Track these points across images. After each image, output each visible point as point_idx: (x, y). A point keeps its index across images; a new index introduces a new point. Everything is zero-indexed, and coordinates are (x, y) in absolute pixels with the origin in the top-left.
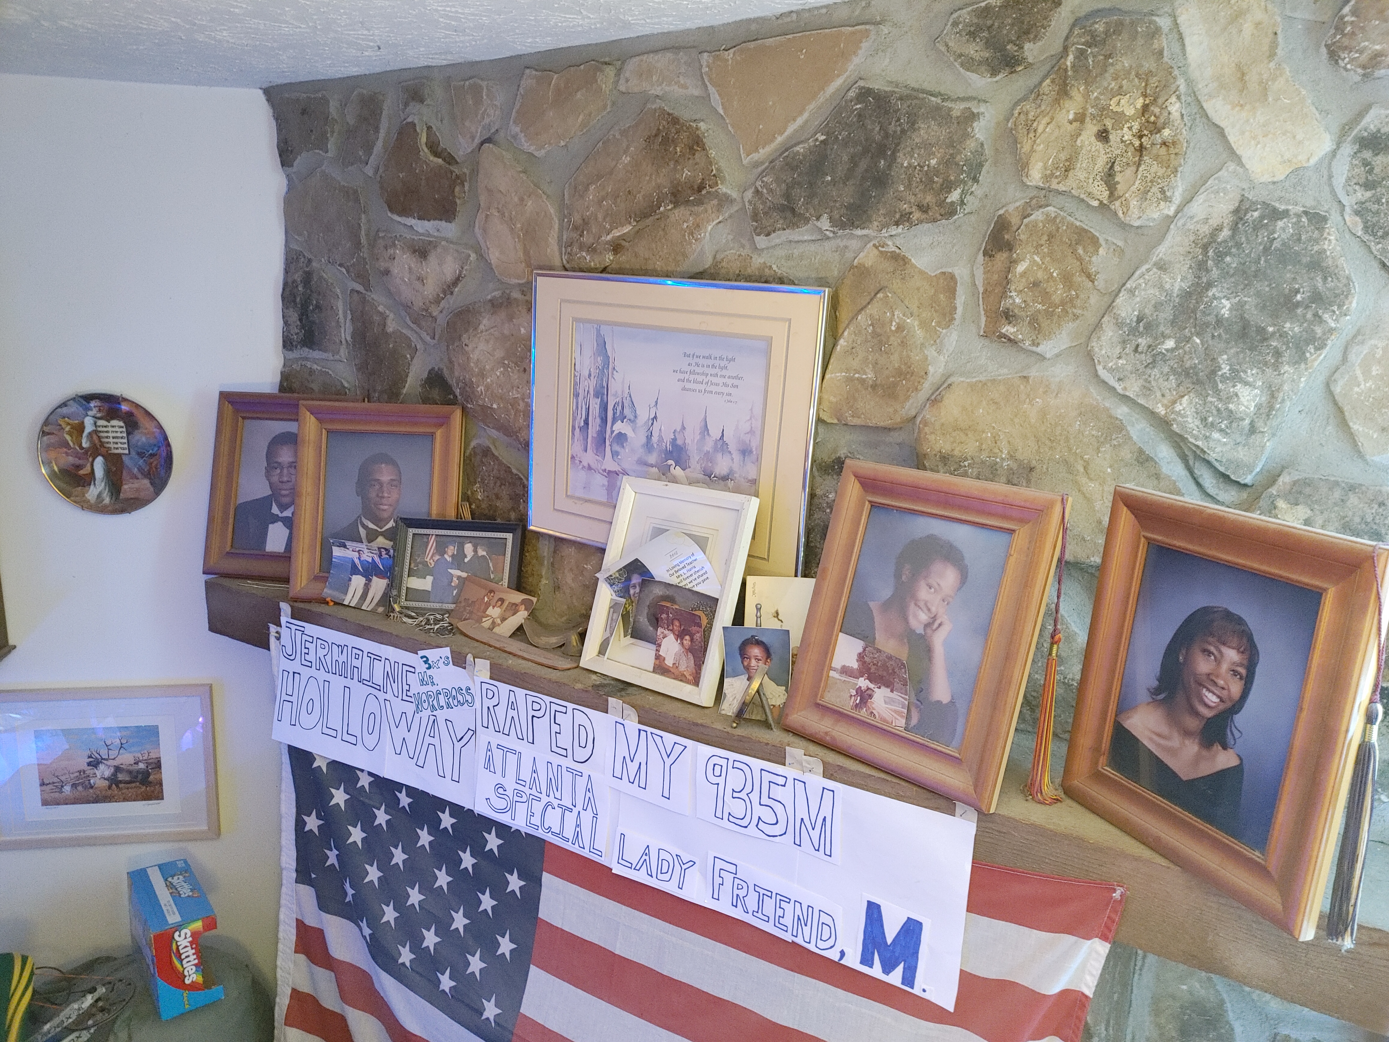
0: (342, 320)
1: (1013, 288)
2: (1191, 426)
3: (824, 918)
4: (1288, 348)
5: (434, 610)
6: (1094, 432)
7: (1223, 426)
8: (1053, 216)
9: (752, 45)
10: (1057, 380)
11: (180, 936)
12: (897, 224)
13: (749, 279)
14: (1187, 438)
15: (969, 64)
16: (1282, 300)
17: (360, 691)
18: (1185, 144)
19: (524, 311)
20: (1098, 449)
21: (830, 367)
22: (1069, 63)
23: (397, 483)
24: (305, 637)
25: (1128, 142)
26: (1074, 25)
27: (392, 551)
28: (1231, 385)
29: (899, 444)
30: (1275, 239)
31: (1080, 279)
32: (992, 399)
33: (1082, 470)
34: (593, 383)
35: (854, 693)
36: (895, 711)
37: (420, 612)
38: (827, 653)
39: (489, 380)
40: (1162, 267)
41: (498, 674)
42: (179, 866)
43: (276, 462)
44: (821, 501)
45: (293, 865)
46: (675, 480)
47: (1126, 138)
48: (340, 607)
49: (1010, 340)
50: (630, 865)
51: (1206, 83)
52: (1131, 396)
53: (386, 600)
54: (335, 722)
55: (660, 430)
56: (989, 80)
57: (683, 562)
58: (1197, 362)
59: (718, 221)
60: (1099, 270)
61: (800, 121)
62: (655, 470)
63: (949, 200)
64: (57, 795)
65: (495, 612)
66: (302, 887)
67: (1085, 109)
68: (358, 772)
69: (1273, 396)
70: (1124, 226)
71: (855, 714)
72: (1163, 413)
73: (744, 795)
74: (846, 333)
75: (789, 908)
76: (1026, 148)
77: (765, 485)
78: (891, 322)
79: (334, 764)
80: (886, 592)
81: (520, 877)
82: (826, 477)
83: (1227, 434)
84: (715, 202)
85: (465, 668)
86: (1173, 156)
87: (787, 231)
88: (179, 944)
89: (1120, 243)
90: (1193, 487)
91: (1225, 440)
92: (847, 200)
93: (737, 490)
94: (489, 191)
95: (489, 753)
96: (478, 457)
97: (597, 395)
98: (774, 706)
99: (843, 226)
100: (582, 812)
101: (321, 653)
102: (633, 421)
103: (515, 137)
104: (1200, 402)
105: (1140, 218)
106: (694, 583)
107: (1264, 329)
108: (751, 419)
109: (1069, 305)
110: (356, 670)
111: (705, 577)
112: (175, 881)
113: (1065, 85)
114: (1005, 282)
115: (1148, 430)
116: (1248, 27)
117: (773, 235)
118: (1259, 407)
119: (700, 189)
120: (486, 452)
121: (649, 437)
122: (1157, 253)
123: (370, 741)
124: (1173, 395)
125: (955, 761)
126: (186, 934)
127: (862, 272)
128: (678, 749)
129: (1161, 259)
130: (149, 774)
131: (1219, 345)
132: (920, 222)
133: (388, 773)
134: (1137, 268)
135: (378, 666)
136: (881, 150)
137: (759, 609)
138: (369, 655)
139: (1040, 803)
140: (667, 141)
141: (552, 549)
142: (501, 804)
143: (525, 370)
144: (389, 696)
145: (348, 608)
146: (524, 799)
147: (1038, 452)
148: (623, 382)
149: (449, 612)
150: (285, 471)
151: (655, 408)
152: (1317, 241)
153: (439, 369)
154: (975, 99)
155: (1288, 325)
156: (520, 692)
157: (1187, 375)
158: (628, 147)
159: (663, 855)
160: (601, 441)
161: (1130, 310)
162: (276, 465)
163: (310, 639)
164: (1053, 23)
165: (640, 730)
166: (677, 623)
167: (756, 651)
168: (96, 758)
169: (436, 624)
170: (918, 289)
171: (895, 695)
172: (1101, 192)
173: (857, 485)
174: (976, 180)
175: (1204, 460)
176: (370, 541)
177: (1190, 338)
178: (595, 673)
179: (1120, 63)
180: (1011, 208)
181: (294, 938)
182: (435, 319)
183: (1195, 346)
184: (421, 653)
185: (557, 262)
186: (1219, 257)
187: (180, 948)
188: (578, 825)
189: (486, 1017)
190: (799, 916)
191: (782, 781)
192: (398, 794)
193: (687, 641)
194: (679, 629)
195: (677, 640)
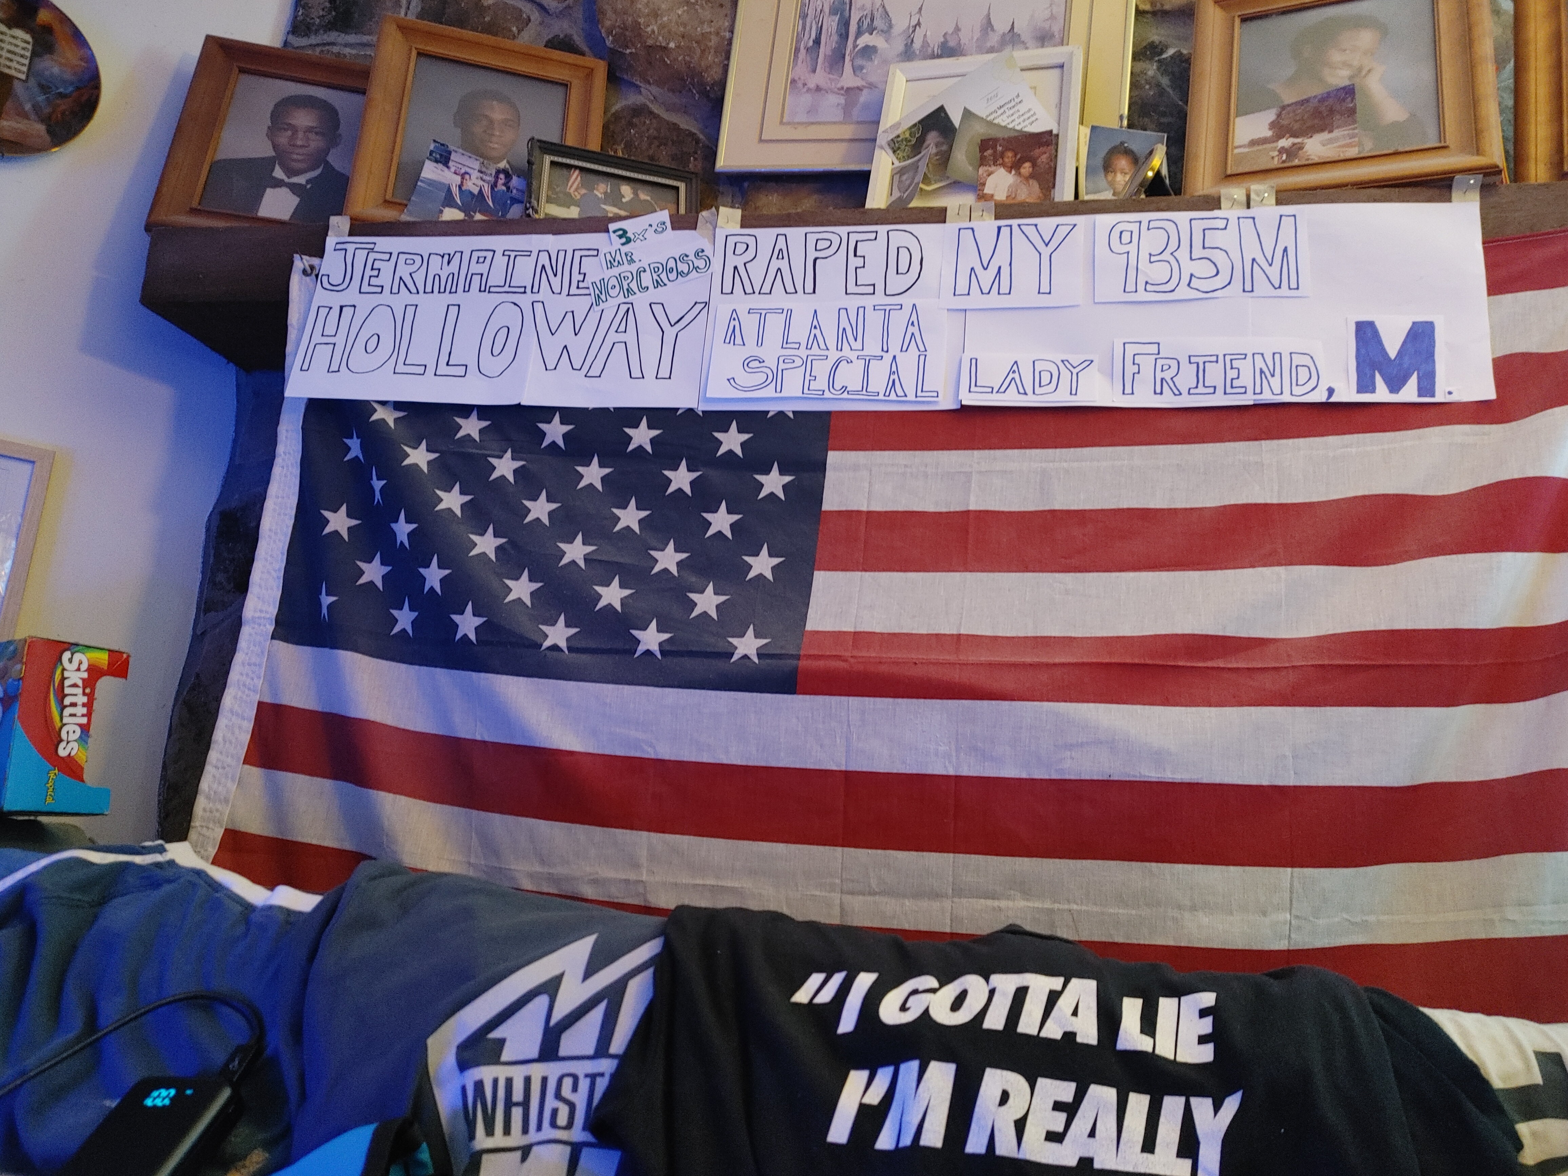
3: (1299, 360)
11: (70, 661)
17: (481, 303)
23: (513, 121)
24: (373, 256)
35: (1275, 153)
38: (1227, 135)
43: (289, 124)
45: (273, 610)
50: (990, 390)
54: (423, 354)
55: (925, 35)
66: (281, 645)
71: (1285, 166)
73: (1166, 256)
81: (785, 472)
85: (695, 227)
88: (66, 674)
95: (734, 323)
97: (833, 11)
101: (405, 270)
102: (886, 32)
108: (1050, 6)
110: (476, 279)
111: (1031, 114)
120: (639, 111)
121: (909, 46)
123: (496, 364)
126: (80, 663)
128: (1064, 230)
135: (525, 262)
138: (506, 253)
144: (544, 293)
146: (798, 364)
150: (300, 135)
151: (917, 16)
153: (566, 36)
156: (795, 234)
159: (1042, 366)
160: (838, 58)
162: (286, 126)
163: (386, 256)
165: (999, 227)
166: (1010, 154)
167: (1123, 163)
171: (1336, 133)
181: (246, 738)
184: (612, 227)
187: (67, 682)
188: (894, 372)
189: (740, 656)
190: (1261, 369)
191: (1221, 224)
192: (543, 426)
193: (1026, 168)
194: (1014, 159)
195: (1010, 172)
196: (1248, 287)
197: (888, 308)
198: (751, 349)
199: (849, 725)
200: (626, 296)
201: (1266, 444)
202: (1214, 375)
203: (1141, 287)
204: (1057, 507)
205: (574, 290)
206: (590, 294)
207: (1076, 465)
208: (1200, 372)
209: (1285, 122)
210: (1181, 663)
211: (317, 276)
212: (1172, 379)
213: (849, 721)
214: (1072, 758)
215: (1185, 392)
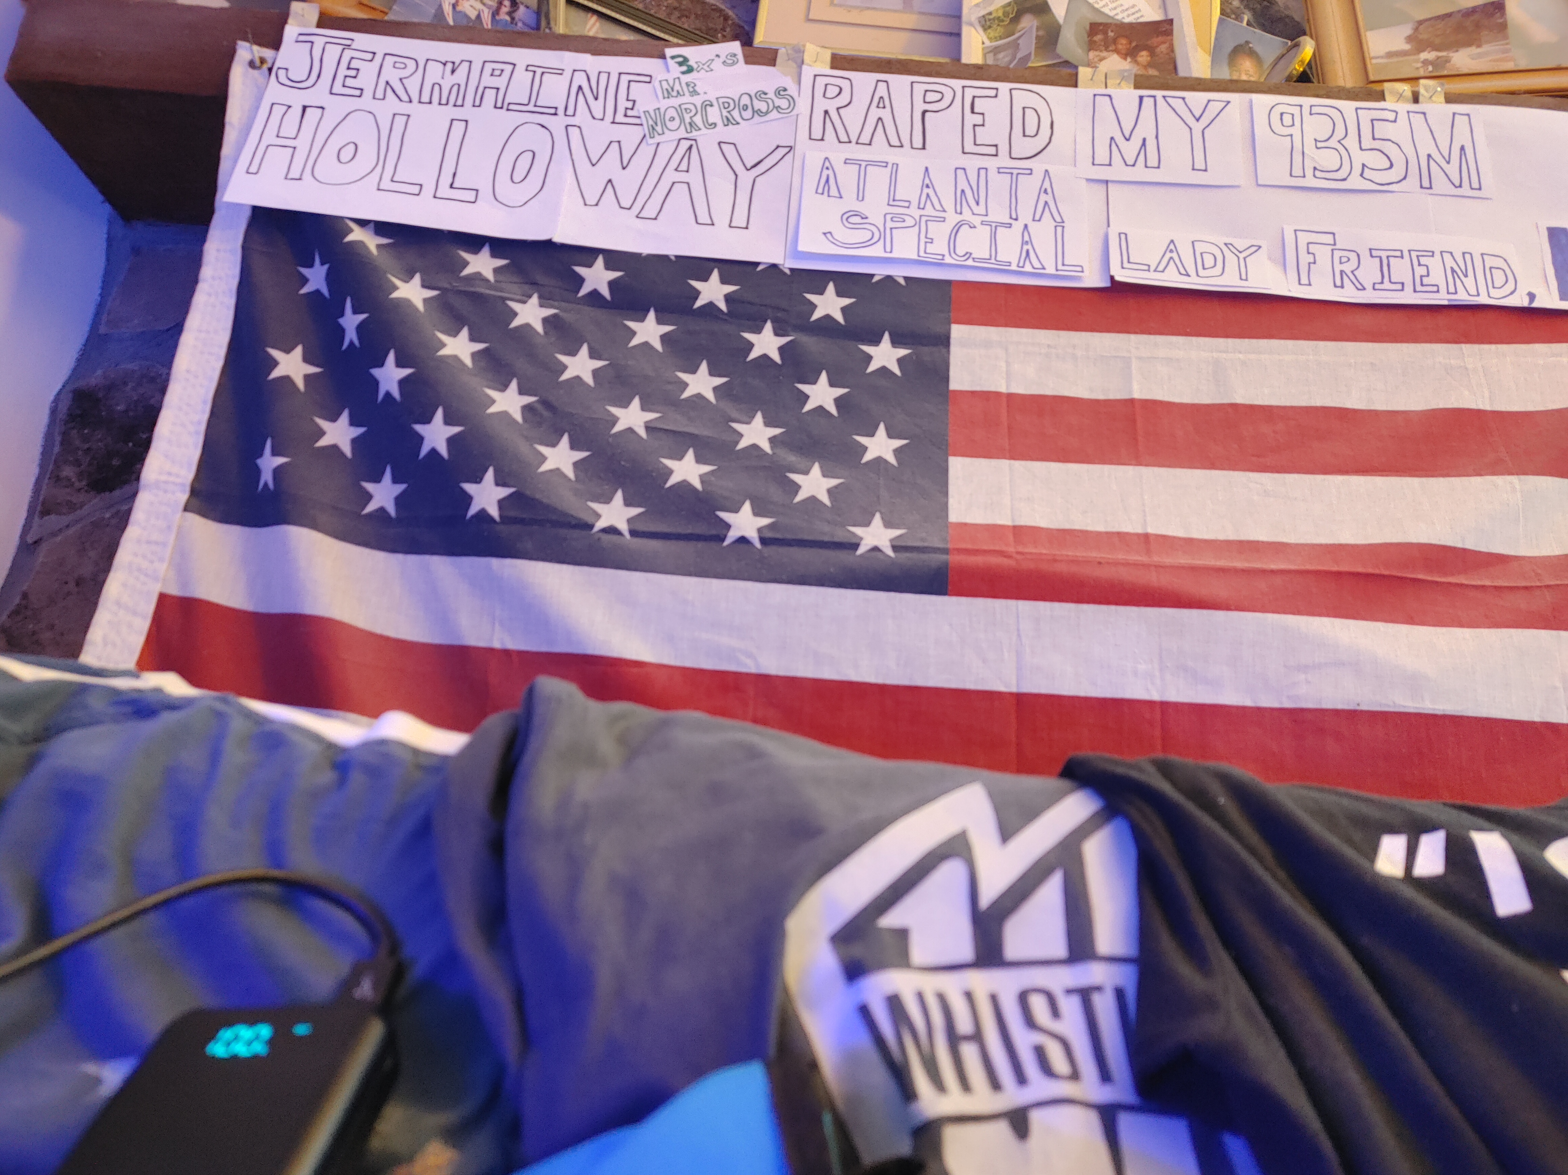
3: (1492, 262)
24: (350, 54)
50: (1146, 268)
73: (1333, 143)
85: (774, 66)
110: (490, 93)
128: (1214, 108)
144: (582, 117)
159: (1202, 247)
163: (366, 56)
165: (1140, 98)
166: (1124, 41)
167: (1247, 64)
184: (669, 52)
188: (1027, 242)
189: (868, 548)
190: (1452, 268)
191: (1391, 116)
192: (581, 270)
193: (1144, 57)
194: (1128, 46)
195: (1125, 59)
196: (1426, 183)
197: (1015, 172)
198: (850, 202)
199: (1019, 636)
200: (689, 131)
201: (1466, 348)
202: (1401, 270)
203: (1309, 172)
204: (1239, 400)
205: (620, 118)
206: (641, 125)
207: (1253, 356)
208: (1384, 267)
209: (1424, 36)
210: (1421, 576)
211: (270, 70)
212: (1352, 272)
213: (1018, 630)
214: (1308, 682)
215: (1369, 287)
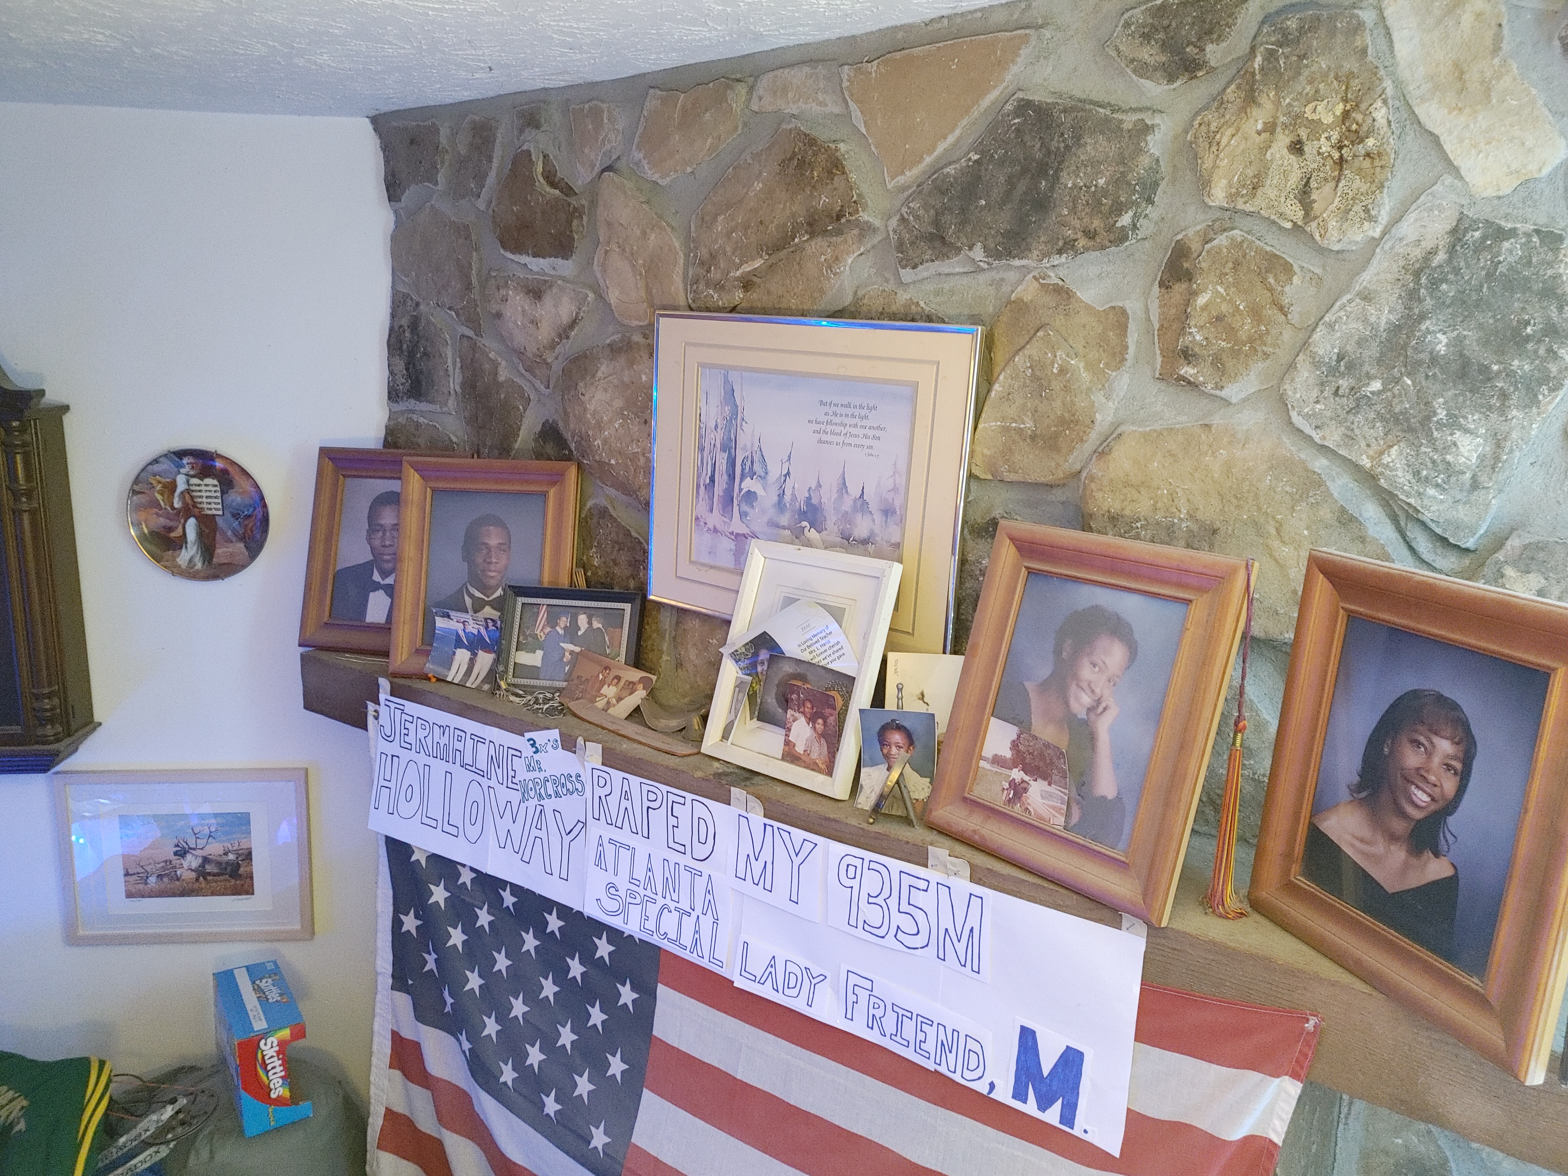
0: (451, 369)
1: (1192, 323)
2: (1401, 480)
3: (972, 1044)
4: (1516, 389)
5: (544, 688)
6: (1288, 489)
7: (1440, 481)
8: (1239, 240)
9: (898, 55)
10: (1245, 428)
11: (265, 1044)
12: (1060, 252)
13: (893, 317)
14: (1397, 495)
15: (1143, 70)
16: (1508, 333)
17: (462, 777)
18: (1393, 156)
19: (646, 356)
20: (1293, 509)
21: (983, 415)
22: (1256, 66)
23: (506, 546)
24: (404, 717)
25: (1326, 154)
26: (1263, 22)
27: (499, 622)
28: (1448, 432)
29: (1063, 503)
30: (1500, 262)
31: (1270, 312)
32: (1169, 451)
33: (1274, 532)
34: (719, 436)
35: (1006, 785)
36: (1054, 808)
37: (529, 690)
38: (976, 741)
39: (606, 433)
40: (1367, 297)
41: (611, 759)
42: (269, 968)
43: (378, 525)
44: (973, 568)
45: (389, 969)
46: (809, 544)
47: (1324, 149)
48: (443, 684)
49: (1189, 382)
50: (753, 978)
51: (1418, 84)
52: (1331, 446)
53: (492, 677)
54: (435, 811)
55: (794, 488)
56: (1166, 87)
57: (814, 636)
58: (1407, 406)
59: (859, 253)
60: (1294, 302)
61: (951, 139)
62: (787, 532)
63: (1119, 225)
64: (141, 887)
65: (609, 691)
66: (397, 994)
67: (1275, 118)
68: (459, 867)
69: (1498, 446)
70: (1322, 251)
71: (1007, 810)
72: (1368, 465)
73: (880, 900)
74: (1001, 377)
75: (931, 1031)
76: (1208, 164)
77: (909, 549)
78: (1053, 363)
79: (434, 858)
80: (1045, 671)
81: (633, 989)
82: (980, 539)
83: (1444, 489)
84: (856, 232)
85: (575, 752)
86: (1378, 169)
87: (936, 262)
88: (265, 1053)
89: (1318, 271)
90: (1405, 552)
91: (1442, 497)
92: (1004, 226)
93: (879, 555)
94: (609, 224)
95: (600, 848)
96: (595, 520)
97: (724, 449)
98: (917, 800)
99: (998, 256)
100: (701, 916)
101: (422, 734)
102: (763, 478)
103: (638, 163)
104: (1412, 453)
105: (1340, 240)
106: (829, 659)
107: (1487, 368)
108: (894, 475)
109: (1258, 342)
110: (458, 753)
111: (840, 653)
112: (263, 984)
113: (1252, 90)
114: (1184, 317)
115: (1351, 485)
116: (1467, 19)
117: (920, 267)
118: (1482, 458)
119: (839, 217)
120: (604, 513)
121: (781, 496)
122: (1360, 281)
123: (473, 832)
124: (1379, 445)
125: (1121, 866)
126: (272, 1043)
127: (1019, 308)
128: (808, 846)
129: (1365, 288)
130: (238, 866)
131: (1434, 388)
132: (1086, 249)
133: (491, 869)
134: (1336, 300)
135: (482, 749)
136: (1042, 169)
137: (900, 690)
138: (472, 737)
139: (1221, 916)
140: (803, 164)
141: (674, 622)
142: (612, 906)
143: (646, 422)
144: (493, 783)
145: (451, 685)
146: (638, 901)
147: (1222, 511)
148: (753, 435)
149: (559, 690)
150: (388, 534)
151: (787, 463)
152: (1550, 264)
153: (553, 420)
154: (1149, 109)
155: (1516, 363)
156: (635, 780)
157: (1397, 421)
158: (760, 173)
159: (791, 967)
160: (728, 500)
161: (1329, 347)
162: (378, 528)
163: (410, 719)
164: (1239, 21)
165: (765, 825)
166: (809, 705)
167: (897, 737)
168: (184, 848)
169: (545, 704)
170: (1084, 326)
171: (1053, 789)
172: (1295, 212)
173: (1013, 550)
174: (1150, 201)
175: (1418, 520)
176: (475, 612)
177: (1400, 379)
178: (718, 760)
179: (1315, 65)
180: (1191, 232)
181: (388, 1051)
182: (549, 366)
183: (1405, 388)
184: (528, 735)
185: (682, 302)
186: (1434, 284)
187: (266, 1058)
188: (697, 931)
189: (594, 1145)
190: (942, 1042)
191: (924, 885)
192: (501, 894)
193: (820, 725)
194: (811, 711)
195: (809, 724)
196: (941, 956)
197: (694, 872)
198: (609, 877)
200: (539, 799)
202: (909, 1029)
205: (510, 784)
206: (519, 791)
207: (809, 1067)
208: (899, 1022)
209: (1021, 748)
212: (880, 1018)
215: (888, 1035)
